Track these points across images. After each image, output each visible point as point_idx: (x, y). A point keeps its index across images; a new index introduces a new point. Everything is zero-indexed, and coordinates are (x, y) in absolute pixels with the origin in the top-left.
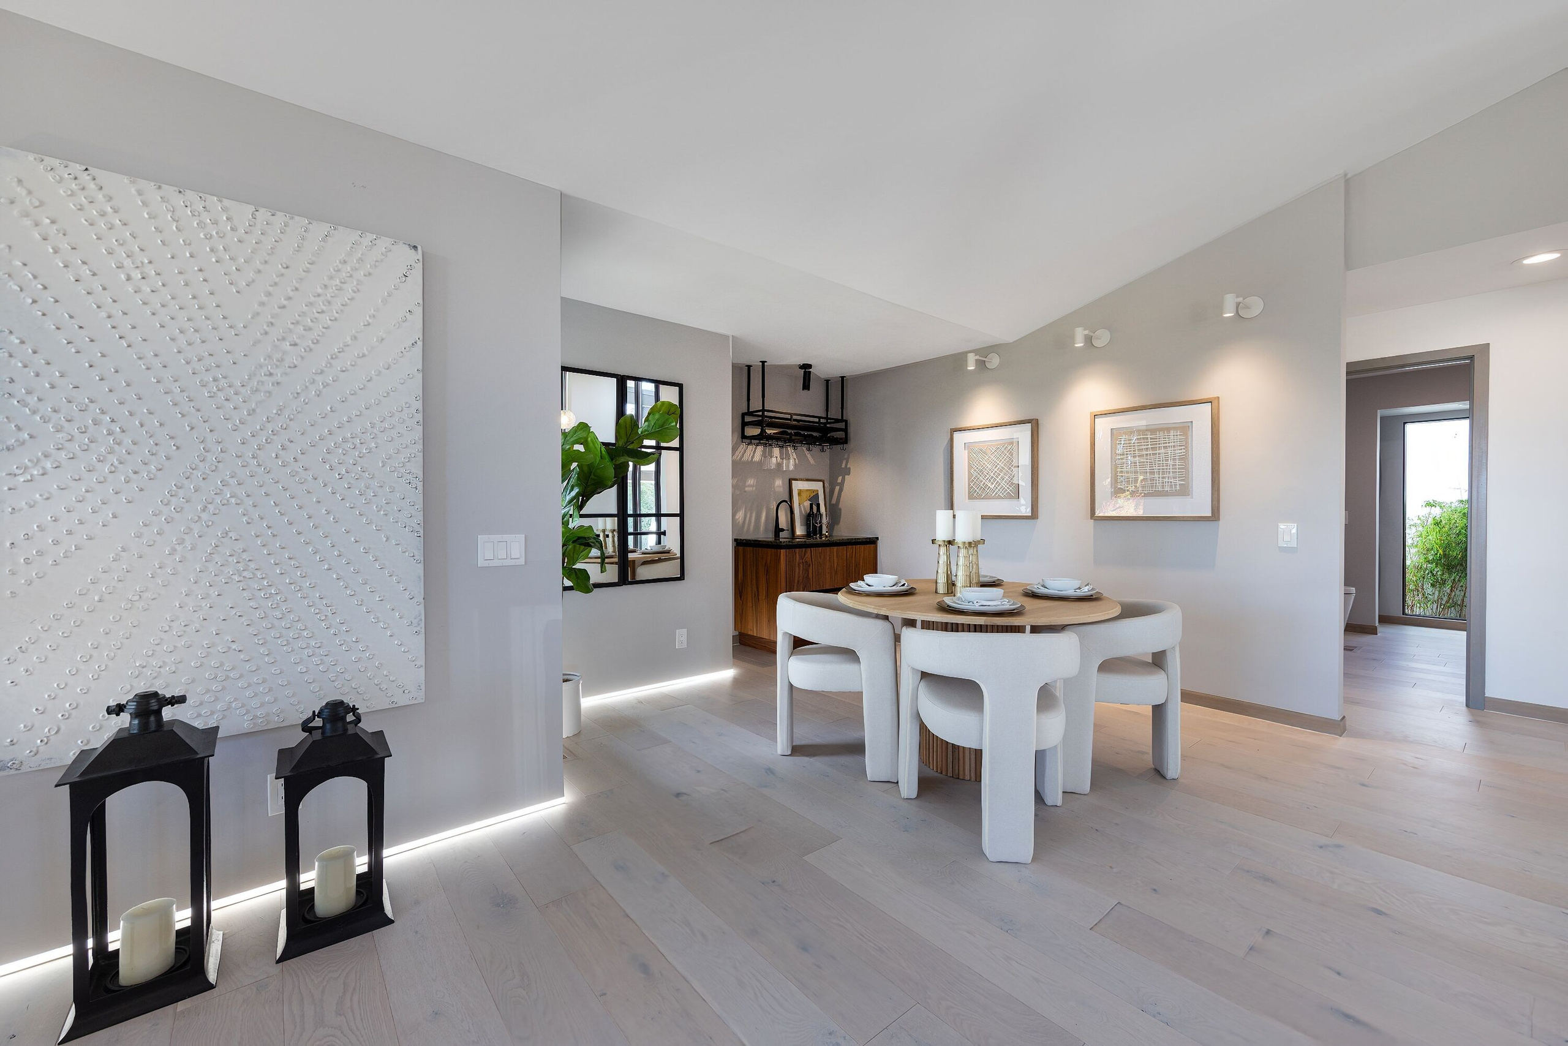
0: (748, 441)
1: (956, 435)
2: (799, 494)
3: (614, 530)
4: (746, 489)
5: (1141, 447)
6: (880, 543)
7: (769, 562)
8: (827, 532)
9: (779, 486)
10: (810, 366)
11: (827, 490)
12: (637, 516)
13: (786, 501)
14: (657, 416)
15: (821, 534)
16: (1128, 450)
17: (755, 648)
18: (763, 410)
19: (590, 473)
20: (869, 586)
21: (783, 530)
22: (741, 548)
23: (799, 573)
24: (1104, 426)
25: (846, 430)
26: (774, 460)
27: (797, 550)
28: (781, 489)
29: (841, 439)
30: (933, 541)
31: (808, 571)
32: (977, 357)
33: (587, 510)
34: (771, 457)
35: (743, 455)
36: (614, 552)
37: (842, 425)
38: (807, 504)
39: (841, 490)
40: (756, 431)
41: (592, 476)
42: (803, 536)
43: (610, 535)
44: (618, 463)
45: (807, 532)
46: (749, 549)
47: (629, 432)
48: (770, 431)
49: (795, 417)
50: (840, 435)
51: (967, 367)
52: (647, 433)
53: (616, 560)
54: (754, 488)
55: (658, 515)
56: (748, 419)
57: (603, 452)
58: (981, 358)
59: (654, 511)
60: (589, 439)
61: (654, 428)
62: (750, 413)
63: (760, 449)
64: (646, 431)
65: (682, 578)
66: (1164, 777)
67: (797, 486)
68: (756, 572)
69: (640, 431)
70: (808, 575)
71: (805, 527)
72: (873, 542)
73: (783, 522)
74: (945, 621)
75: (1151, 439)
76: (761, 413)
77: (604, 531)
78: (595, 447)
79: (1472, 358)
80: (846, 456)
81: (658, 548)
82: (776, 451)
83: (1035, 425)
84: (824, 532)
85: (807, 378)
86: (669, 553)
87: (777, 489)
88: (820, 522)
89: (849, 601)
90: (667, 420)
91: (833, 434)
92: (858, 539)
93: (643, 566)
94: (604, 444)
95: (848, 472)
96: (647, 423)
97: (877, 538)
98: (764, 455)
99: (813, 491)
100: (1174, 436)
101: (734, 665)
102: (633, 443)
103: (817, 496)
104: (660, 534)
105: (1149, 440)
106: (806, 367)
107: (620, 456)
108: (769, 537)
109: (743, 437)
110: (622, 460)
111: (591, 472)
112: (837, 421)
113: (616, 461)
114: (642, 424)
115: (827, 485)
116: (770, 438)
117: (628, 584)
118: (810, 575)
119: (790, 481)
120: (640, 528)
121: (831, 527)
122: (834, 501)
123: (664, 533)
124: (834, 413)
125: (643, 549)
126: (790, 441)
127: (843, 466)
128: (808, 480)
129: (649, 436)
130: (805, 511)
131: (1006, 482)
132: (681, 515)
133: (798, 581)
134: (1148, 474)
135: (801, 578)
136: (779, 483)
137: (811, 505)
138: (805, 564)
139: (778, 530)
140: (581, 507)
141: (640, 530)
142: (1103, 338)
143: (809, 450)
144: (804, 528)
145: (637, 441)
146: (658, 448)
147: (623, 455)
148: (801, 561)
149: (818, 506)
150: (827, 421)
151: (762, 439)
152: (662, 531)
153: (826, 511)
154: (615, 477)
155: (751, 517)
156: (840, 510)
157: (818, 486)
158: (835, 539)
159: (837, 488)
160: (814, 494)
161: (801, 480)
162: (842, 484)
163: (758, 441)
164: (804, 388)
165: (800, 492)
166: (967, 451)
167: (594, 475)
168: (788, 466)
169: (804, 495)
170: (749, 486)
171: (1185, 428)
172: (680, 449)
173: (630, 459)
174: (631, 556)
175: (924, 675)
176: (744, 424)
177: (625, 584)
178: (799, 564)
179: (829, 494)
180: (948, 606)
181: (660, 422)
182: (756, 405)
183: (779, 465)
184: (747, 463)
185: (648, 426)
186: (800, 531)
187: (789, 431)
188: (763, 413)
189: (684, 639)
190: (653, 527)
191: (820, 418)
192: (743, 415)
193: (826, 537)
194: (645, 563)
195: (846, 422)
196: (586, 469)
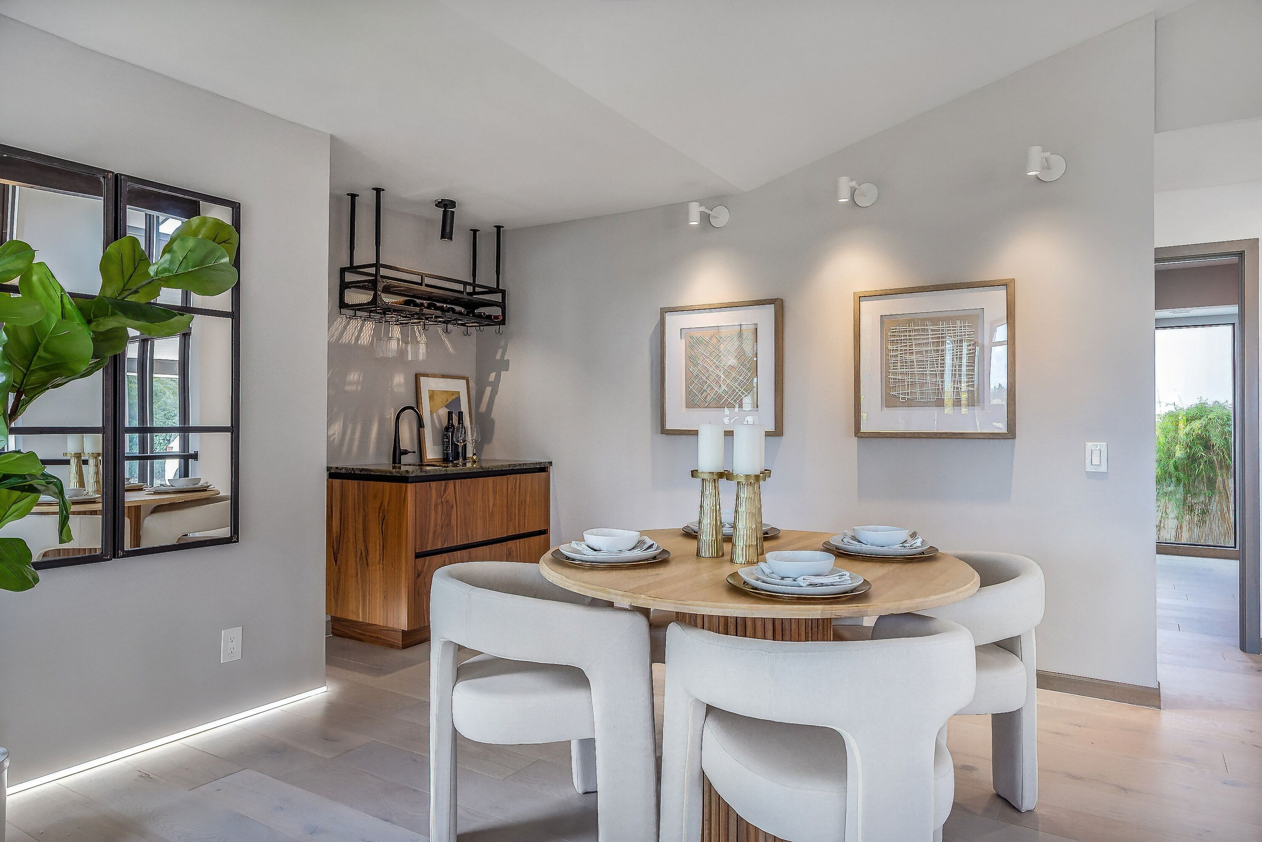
0: (351, 313)
1: (670, 318)
2: (431, 397)
3: (99, 454)
4: (348, 388)
5: (920, 342)
6: (554, 473)
7: (386, 504)
8: (474, 454)
9: (399, 385)
10: (453, 204)
11: (473, 393)
12: (144, 430)
13: (412, 408)
14: (191, 243)
15: (465, 458)
16: (903, 345)
17: (361, 640)
18: (377, 265)
19: (37, 346)
20: (595, 550)
21: (405, 452)
22: (337, 482)
23: (436, 518)
24: (871, 312)
25: (503, 305)
26: (393, 345)
27: (433, 484)
28: (402, 390)
29: (496, 317)
30: (694, 473)
31: (449, 515)
32: (703, 209)
33: (26, 419)
34: (390, 338)
35: (342, 334)
36: (97, 492)
37: (497, 298)
38: (443, 412)
39: (494, 393)
40: (364, 297)
41: (41, 352)
42: (437, 460)
43: (92, 462)
44: (102, 329)
45: (444, 454)
46: (352, 485)
47: (129, 269)
48: (389, 299)
49: (427, 281)
50: (496, 311)
51: (688, 221)
52: (166, 274)
53: (99, 507)
54: (359, 388)
55: (185, 430)
56: (350, 277)
57: (68, 306)
58: (706, 211)
59: (176, 422)
60: (35, 278)
61: (183, 265)
62: (353, 269)
63: (369, 326)
64: (165, 270)
65: (233, 539)
66: (1018, 811)
67: (428, 385)
68: (364, 520)
69: (152, 270)
70: (450, 521)
71: (441, 447)
72: (543, 469)
73: (407, 440)
74: (749, 615)
75: (932, 330)
76: (372, 270)
77: (78, 456)
78: (49, 295)
79: (1241, 254)
80: (502, 343)
81: (182, 483)
82: (396, 331)
83: (779, 306)
84: (469, 454)
85: (448, 221)
86: (205, 490)
87: (396, 390)
88: (464, 441)
89: (571, 581)
90: (212, 252)
91: (482, 310)
92: (524, 464)
93: (156, 516)
94: (72, 295)
95: (505, 365)
96: (167, 256)
97: (551, 463)
98: (376, 335)
99: (453, 393)
100: (961, 327)
101: (329, 676)
102: (136, 292)
103: (457, 400)
104: (187, 458)
105: (930, 333)
106: (447, 206)
107: (105, 315)
108: (384, 464)
109: (343, 305)
110: (111, 323)
111: (39, 344)
112: (491, 291)
113: (98, 325)
114: (158, 261)
115: (472, 384)
116: (387, 310)
117: (122, 557)
118: (454, 521)
119: (417, 377)
120: (152, 447)
121: (479, 447)
122: (483, 408)
123: (195, 456)
124: (486, 278)
125: (157, 482)
126: (420, 316)
127: (498, 357)
128: (444, 376)
129: (170, 280)
130: (440, 422)
131: (739, 385)
132: (234, 429)
133: (435, 533)
134: (929, 377)
135: (439, 527)
136: (400, 381)
137: (450, 414)
138: (445, 505)
139: (397, 453)
140: (14, 414)
141: (152, 452)
142: (868, 196)
143: (446, 331)
144: (439, 448)
145: (146, 289)
146: (186, 309)
147: (113, 314)
148: (439, 501)
149: (460, 414)
150: (474, 289)
151: (373, 309)
152: (191, 452)
153: (471, 423)
154: (95, 356)
155: (353, 433)
156: (493, 421)
157: (459, 386)
158: (485, 465)
159: (488, 390)
160: (454, 397)
161: (434, 376)
162: (495, 385)
163: (366, 314)
164: (443, 237)
165: (432, 395)
166: (683, 341)
167: (46, 350)
168: (416, 353)
169: (439, 400)
170: (351, 383)
171: (974, 318)
172: (234, 315)
173: (130, 321)
174: (131, 498)
175: (710, 710)
176: (344, 286)
177: (115, 556)
178: (436, 506)
179: (476, 399)
180: (745, 582)
181: (197, 255)
182: (364, 255)
183: (402, 353)
184: (348, 346)
185: (172, 261)
186: (432, 453)
187: (418, 301)
188: (377, 271)
189: (237, 645)
190: (175, 445)
191: (465, 284)
192: (343, 271)
193: (474, 462)
194: (159, 509)
195: (503, 292)
196: (25, 338)
